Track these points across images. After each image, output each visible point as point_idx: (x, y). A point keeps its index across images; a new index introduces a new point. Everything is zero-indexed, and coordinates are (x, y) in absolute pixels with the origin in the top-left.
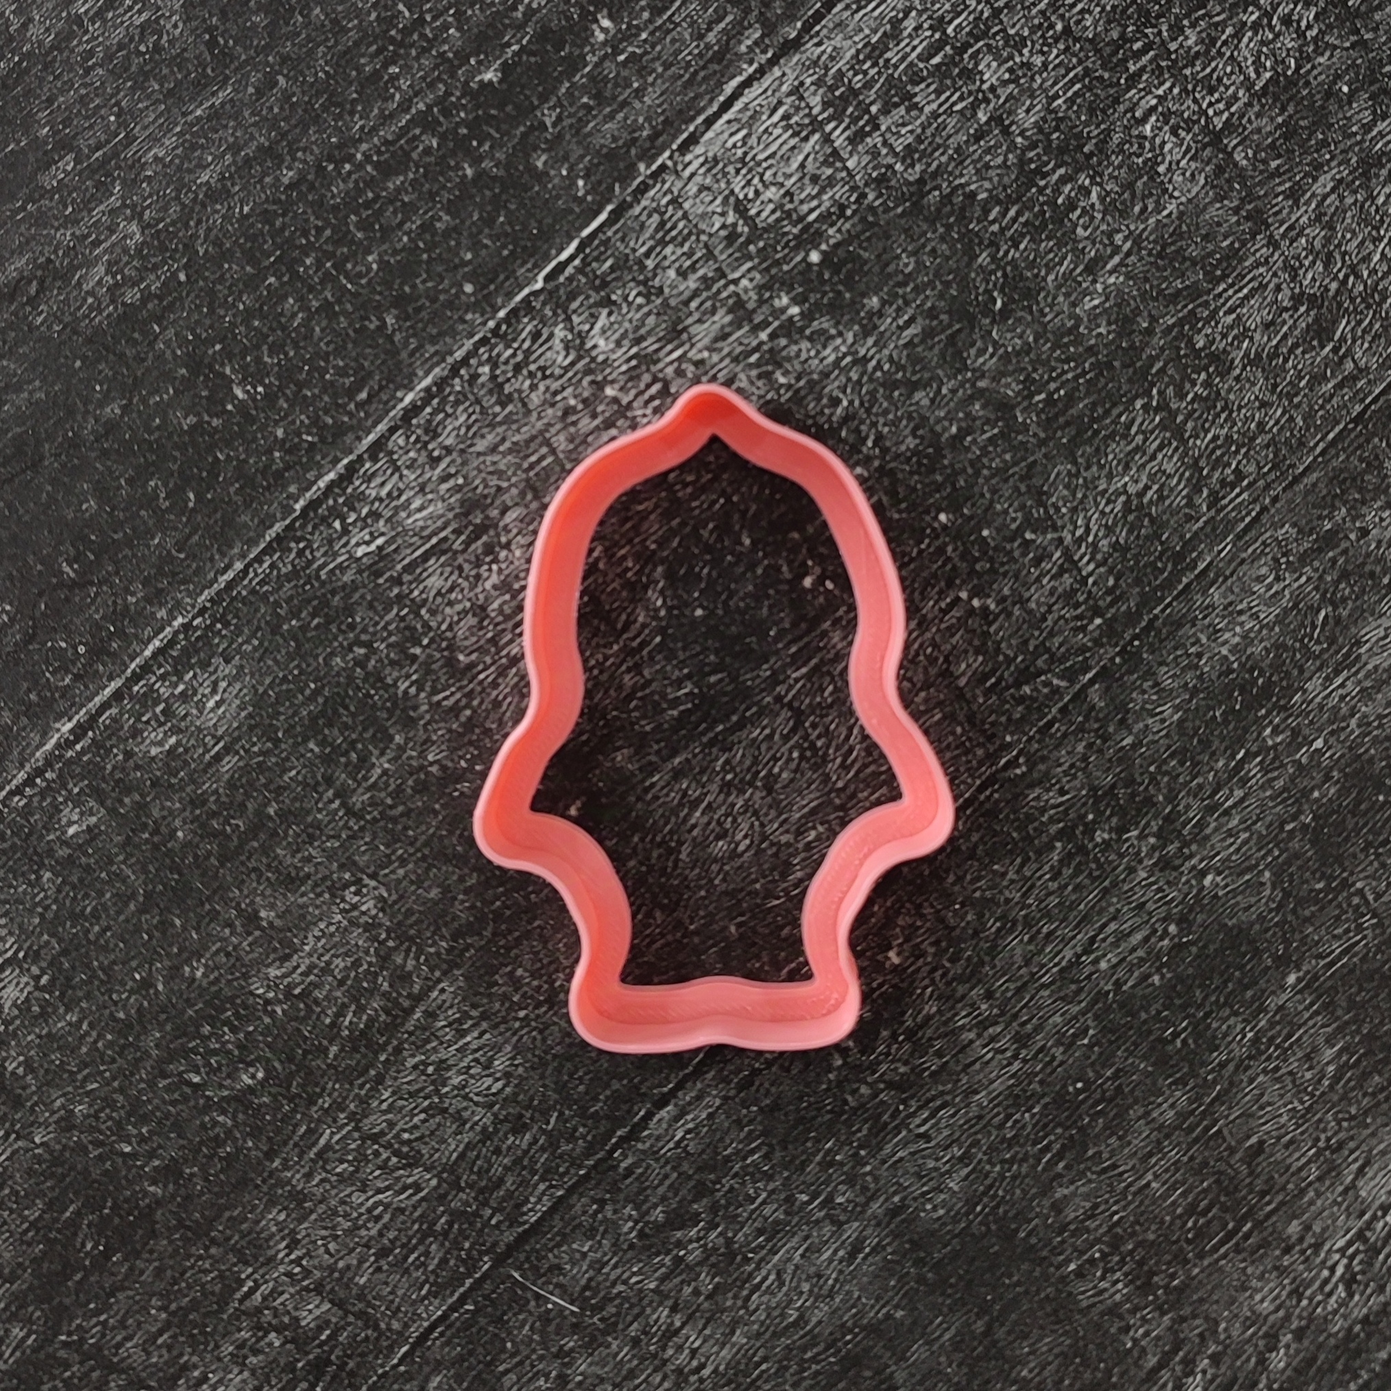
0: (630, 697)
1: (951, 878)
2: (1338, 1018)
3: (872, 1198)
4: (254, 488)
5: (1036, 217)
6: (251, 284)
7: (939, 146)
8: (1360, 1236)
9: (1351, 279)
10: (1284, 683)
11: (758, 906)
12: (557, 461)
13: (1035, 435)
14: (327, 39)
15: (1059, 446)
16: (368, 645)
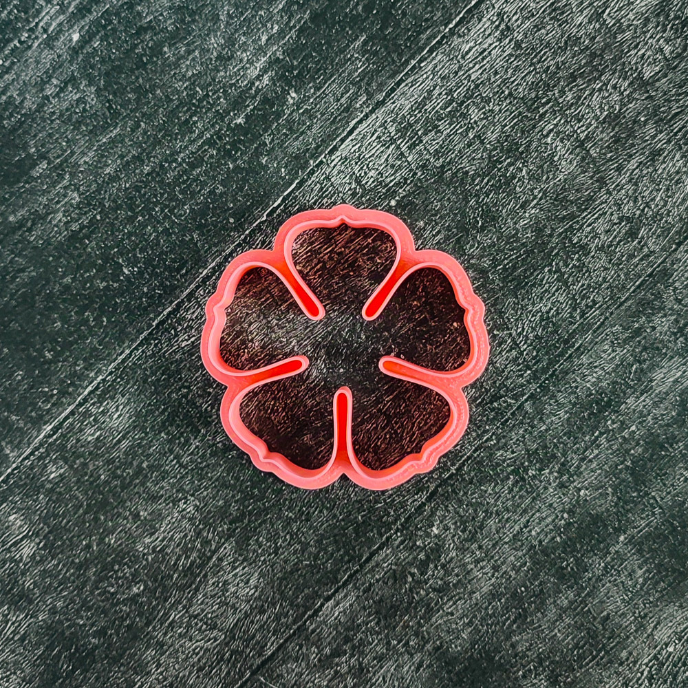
0: (310, 410)
1: (462, 493)
2: (644, 556)
3: (428, 642)
4: (134, 316)
5: (497, 182)
6: (131, 220)
7: (451, 150)
8: (655, 657)
9: (646, 209)
10: (617, 400)
11: (371, 507)
12: (274, 300)
13: (498, 285)
14: (164, 105)
15: (508, 290)
16: (188, 387)
